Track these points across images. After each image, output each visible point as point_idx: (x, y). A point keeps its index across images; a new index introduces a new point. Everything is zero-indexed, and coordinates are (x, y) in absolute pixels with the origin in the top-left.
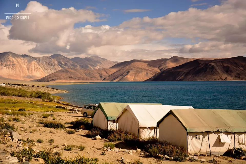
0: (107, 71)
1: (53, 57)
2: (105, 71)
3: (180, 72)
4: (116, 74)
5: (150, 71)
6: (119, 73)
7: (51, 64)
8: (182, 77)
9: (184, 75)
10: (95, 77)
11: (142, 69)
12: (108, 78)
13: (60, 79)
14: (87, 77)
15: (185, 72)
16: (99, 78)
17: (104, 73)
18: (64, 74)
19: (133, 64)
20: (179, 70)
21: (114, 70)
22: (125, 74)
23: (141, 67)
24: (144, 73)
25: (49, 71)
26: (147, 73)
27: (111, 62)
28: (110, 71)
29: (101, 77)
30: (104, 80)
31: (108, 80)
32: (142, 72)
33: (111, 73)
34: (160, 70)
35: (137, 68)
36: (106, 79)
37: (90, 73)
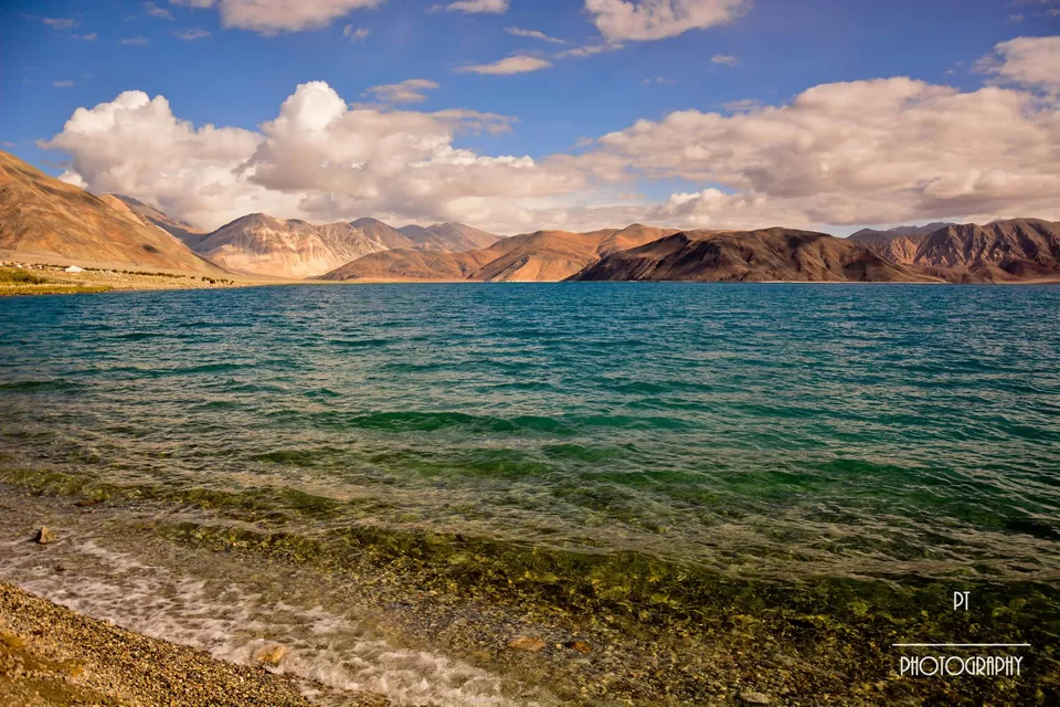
0: (478, 257)
1: (356, 224)
2: (473, 257)
3: (644, 259)
4: (498, 264)
5: (576, 257)
6: (506, 261)
7: (351, 241)
8: (649, 272)
9: (653, 267)
10: (449, 272)
11: (557, 252)
12: (479, 272)
13: (369, 274)
14: (431, 270)
15: (654, 262)
16: (460, 273)
17: (469, 261)
18: (378, 264)
19: (537, 241)
20: (641, 256)
21: (495, 255)
22: (518, 264)
23: (555, 248)
24: (561, 263)
25: (346, 256)
26: (569, 263)
27: (491, 236)
28: (485, 257)
29: (464, 270)
30: (470, 277)
31: (478, 277)
32: (556, 259)
33: (487, 262)
34: (601, 255)
35: (547, 249)
36: (475, 275)
37: (437, 262)
